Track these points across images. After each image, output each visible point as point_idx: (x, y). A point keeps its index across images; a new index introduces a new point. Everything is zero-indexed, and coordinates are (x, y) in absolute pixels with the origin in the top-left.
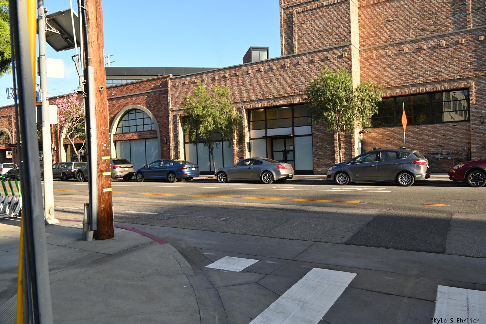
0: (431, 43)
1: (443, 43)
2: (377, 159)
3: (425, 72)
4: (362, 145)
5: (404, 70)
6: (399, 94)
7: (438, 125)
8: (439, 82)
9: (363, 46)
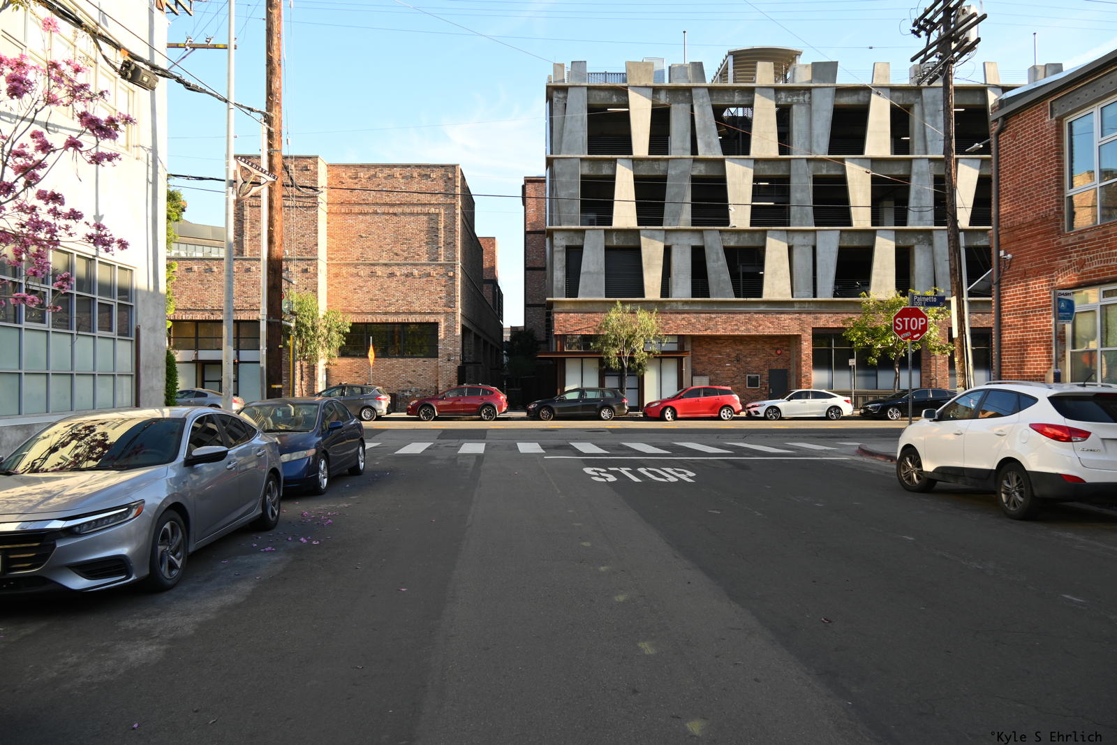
0: (405, 270)
1: (416, 272)
2: (342, 394)
3: (397, 301)
4: (327, 377)
5: (375, 295)
6: (370, 321)
7: (409, 360)
8: (411, 313)
9: (332, 259)
